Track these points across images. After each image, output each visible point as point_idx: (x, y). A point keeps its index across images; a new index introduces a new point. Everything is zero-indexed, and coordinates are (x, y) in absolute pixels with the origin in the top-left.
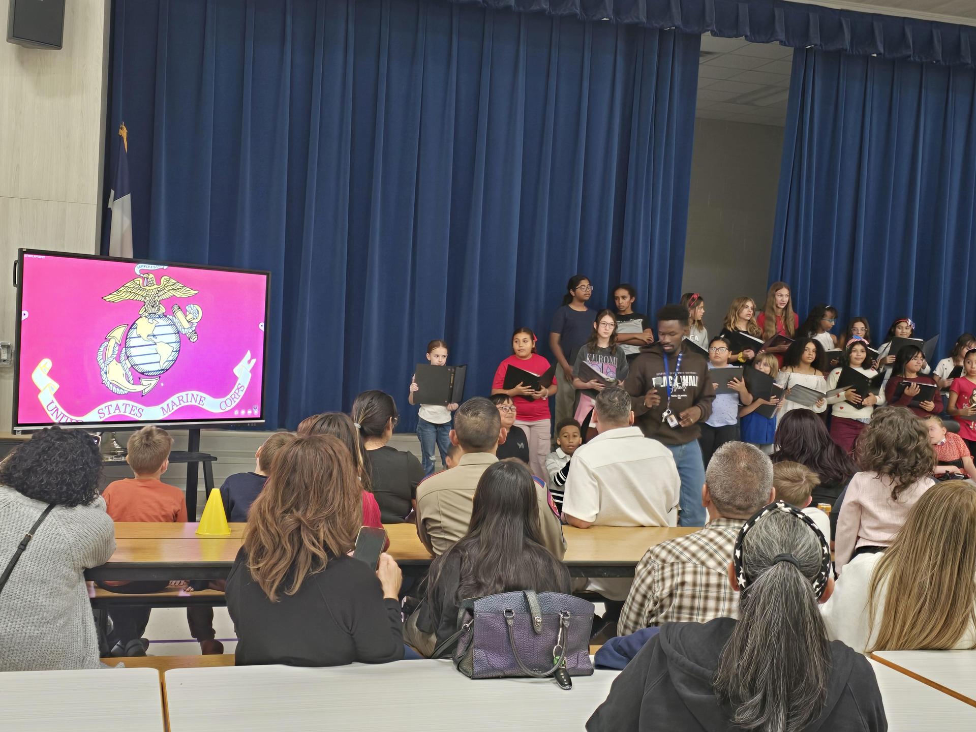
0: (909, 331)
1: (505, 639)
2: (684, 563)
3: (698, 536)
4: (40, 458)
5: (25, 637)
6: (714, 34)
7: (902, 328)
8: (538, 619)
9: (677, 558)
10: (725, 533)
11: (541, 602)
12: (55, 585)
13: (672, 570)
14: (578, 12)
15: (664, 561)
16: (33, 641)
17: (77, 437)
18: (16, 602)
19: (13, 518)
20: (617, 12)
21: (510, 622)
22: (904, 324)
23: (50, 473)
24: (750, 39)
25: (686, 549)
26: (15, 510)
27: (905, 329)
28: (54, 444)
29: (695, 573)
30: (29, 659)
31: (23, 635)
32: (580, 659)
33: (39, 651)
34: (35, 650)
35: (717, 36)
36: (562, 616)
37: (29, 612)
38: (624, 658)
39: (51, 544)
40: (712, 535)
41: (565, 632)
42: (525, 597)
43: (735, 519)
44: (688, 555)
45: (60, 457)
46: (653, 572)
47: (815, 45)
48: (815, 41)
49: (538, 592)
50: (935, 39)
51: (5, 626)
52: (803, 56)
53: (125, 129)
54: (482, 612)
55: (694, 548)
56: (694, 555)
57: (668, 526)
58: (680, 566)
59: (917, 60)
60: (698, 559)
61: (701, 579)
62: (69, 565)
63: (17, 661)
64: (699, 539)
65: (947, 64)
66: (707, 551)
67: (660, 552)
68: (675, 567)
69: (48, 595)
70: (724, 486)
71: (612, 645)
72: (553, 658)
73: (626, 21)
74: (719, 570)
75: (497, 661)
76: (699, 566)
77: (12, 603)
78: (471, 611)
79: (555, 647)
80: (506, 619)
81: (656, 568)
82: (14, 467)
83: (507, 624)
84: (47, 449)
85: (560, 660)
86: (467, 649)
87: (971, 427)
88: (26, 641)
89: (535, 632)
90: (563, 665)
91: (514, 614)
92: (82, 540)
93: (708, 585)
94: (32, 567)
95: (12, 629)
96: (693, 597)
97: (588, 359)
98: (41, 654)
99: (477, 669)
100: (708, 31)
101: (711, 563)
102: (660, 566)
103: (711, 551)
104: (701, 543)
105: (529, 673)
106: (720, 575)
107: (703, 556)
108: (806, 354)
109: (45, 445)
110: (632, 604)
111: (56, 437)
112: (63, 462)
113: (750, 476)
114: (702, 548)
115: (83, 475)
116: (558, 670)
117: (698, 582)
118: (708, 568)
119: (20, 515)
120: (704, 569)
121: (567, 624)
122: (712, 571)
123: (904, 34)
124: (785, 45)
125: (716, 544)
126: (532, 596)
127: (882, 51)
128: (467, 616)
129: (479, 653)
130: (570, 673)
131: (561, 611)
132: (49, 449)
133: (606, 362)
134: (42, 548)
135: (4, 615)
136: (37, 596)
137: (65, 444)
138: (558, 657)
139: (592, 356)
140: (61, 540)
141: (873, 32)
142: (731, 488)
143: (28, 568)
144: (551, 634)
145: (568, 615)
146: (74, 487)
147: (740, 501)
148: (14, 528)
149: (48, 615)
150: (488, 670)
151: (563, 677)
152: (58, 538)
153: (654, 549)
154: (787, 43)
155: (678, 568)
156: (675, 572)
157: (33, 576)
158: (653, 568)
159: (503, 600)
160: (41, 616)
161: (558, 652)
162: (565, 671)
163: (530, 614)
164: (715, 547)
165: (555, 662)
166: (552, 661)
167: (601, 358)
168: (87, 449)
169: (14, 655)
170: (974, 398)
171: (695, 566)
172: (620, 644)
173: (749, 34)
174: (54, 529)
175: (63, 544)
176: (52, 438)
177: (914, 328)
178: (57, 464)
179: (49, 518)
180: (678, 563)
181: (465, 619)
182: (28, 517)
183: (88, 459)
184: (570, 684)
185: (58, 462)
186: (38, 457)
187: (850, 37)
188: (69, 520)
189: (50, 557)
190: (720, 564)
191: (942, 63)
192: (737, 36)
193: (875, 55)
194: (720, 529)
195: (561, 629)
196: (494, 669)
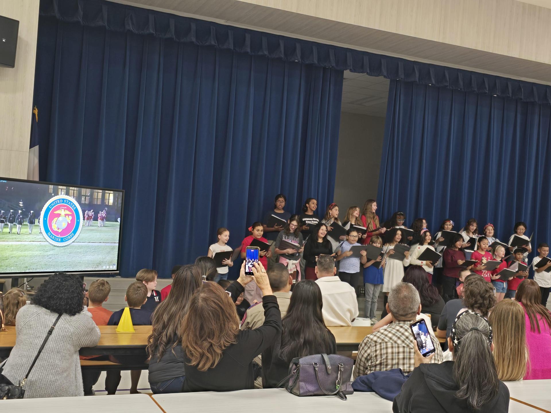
0: (451, 227)
1: (314, 377)
2: (386, 342)
3: (391, 329)
4: (55, 290)
5: (48, 381)
6: (351, 71)
7: (448, 225)
8: (329, 367)
9: (383, 340)
10: (404, 327)
11: (330, 359)
12: (63, 354)
13: (381, 346)
14: (283, 57)
15: (376, 342)
16: (52, 384)
17: (73, 279)
18: (44, 362)
19: (42, 320)
20: (302, 58)
21: (317, 369)
22: (448, 223)
23: (61, 298)
24: (369, 74)
25: (386, 335)
26: (42, 317)
27: (449, 226)
28: (62, 283)
29: (392, 347)
30: (49, 393)
31: (47, 380)
32: (347, 386)
33: (54, 389)
34: (53, 388)
35: (353, 72)
36: (340, 366)
37: (51, 368)
38: (366, 386)
39: (62, 333)
40: (398, 328)
41: (341, 373)
42: (322, 356)
43: (407, 321)
44: (388, 339)
45: (66, 290)
46: (371, 347)
47: (402, 79)
48: (402, 76)
49: (328, 354)
50: (460, 78)
51: (38, 375)
52: (395, 84)
53: (37, 109)
54: (303, 364)
55: (390, 335)
56: (391, 338)
57: (351, 325)
58: (385, 344)
59: (451, 88)
60: (393, 340)
61: (395, 350)
62: (71, 344)
63: (43, 394)
64: (392, 330)
65: (465, 91)
66: (396, 336)
67: (373, 338)
68: (382, 345)
69: (60, 359)
70: (394, 306)
71: (359, 380)
72: (336, 385)
73: (307, 62)
74: (403, 345)
75: (311, 388)
76: (394, 344)
77: (42, 363)
78: (296, 364)
79: (337, 381)
80: (314, 368)
81: (372, 345)
82: (41, 295)
83: (315, 369)
84: (59, 286)
85: (340, 387)
86: (294, 382)
87: (483, 276)
88: (48, 383)
89: (328, 373)
90: (341, 389)
91: (318, 365)
92: (77, 330)
93: (398, 353)
94: (53, 345)
95: (42, 377)
96: (392, 359)
97: (284, 238)
98: (56, 390)
99: (302, 391)
100: (348, 69)
101: (399, 342)
102: (374, 345)
103: (399, 336)
104: (393, 332)
105: (326, 393)
106: (404, 347)
107: (395, 338)
108: (397, 236)
109: (57, 284)
110: (360, 362)
111: (63, 279)
112: (68, 293)
113: (405, 301)
114: (394, 335)
115: (77, 299)
116: (339, 391)
117: (394, 351)
118: (398, 344)
119: (45, 319)
120: (396, 345)
121: (342, 369)
122: (400, 346)
123: (444, 75)
124: (386, 78)
125: (400, 332)
126: (326, 356)
127: (434, 82)
128: (294, 366)
129: (302, 384)
130: (345, 393)
131: (339, 364)
132: (60, 286)
133: (293, 240)
134: (58, 335)
135: (38, 369)
136: (55, 360)
137: (67, 283)
138: (338, 386)
139: (286, 236)
140: (67, 330)
141: (429, 73)
142: (397, 306)
143: (51, 345)
144: (335, 375)
145: (342, 365)
146: (73, 306)
147: (401, 312)
148: (43, 326)
149: (59, 370)
150: (307, 392)
151: (342, 395)
152: (65, 330)
153: (370, 336)
154: (387, 77)
155: (384, 345)
156: (382, 347)
157: (54, 349)
158: (371, 345)
159: (313, 358)
160: (56, 370)
161: (339, 383)
162: (342, 392)
163: (326, 365)
164: (400, 334)
165: (337, 388)
166: (336, 388)
167: (290, 237)
168: (79, 285)
169: (42, 391)
170: (483, 261)
171: (392, 344)
172: (363, 379)
173: (369, 72)
174: (63, 325)
175: (68, 333)
176: (61, 280)
177: (453, 225)
178: (64, 294)
179: (60, 320)
180: (383, 343)
181: (293, 368)
182: (49, 320)
183: (79, 290)
184: (346, 398)
185: (65, 293)
186: (54, 290)
187: (418, 75)
188: (70, 320)
189: (62, 339)
190: (403, 342)
191: (463, 90)
192: (362, 72)
193: (430, 85)
194: (401, 325)
195: (339, 372)
196: (309, 391)
